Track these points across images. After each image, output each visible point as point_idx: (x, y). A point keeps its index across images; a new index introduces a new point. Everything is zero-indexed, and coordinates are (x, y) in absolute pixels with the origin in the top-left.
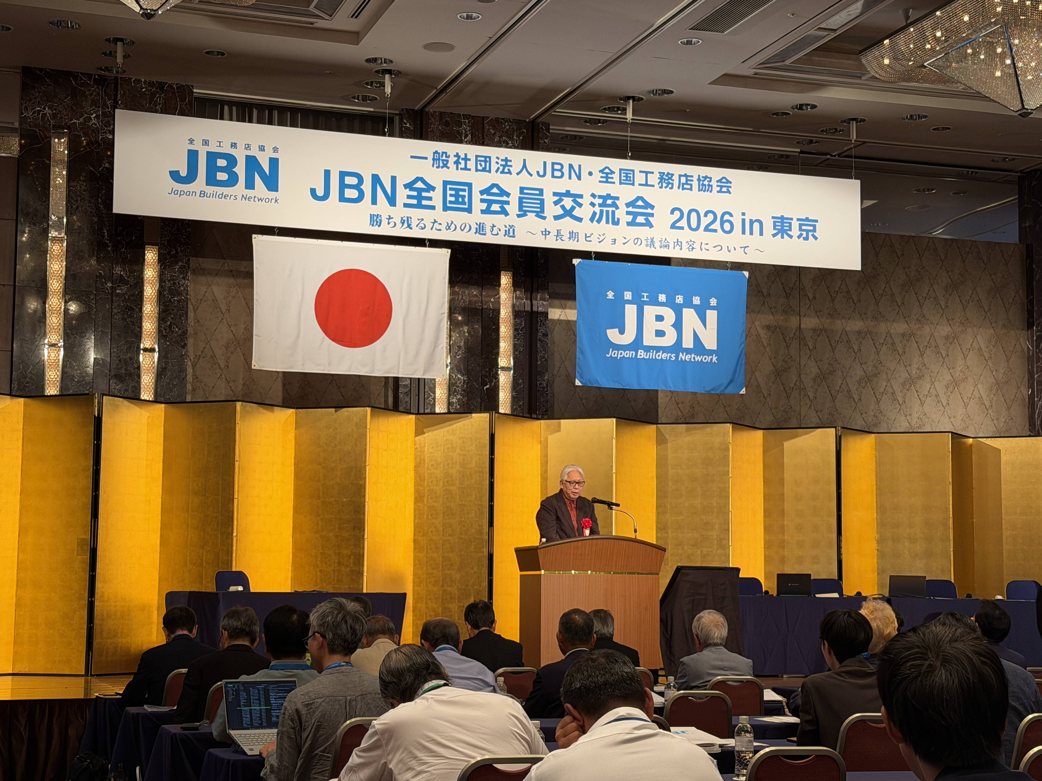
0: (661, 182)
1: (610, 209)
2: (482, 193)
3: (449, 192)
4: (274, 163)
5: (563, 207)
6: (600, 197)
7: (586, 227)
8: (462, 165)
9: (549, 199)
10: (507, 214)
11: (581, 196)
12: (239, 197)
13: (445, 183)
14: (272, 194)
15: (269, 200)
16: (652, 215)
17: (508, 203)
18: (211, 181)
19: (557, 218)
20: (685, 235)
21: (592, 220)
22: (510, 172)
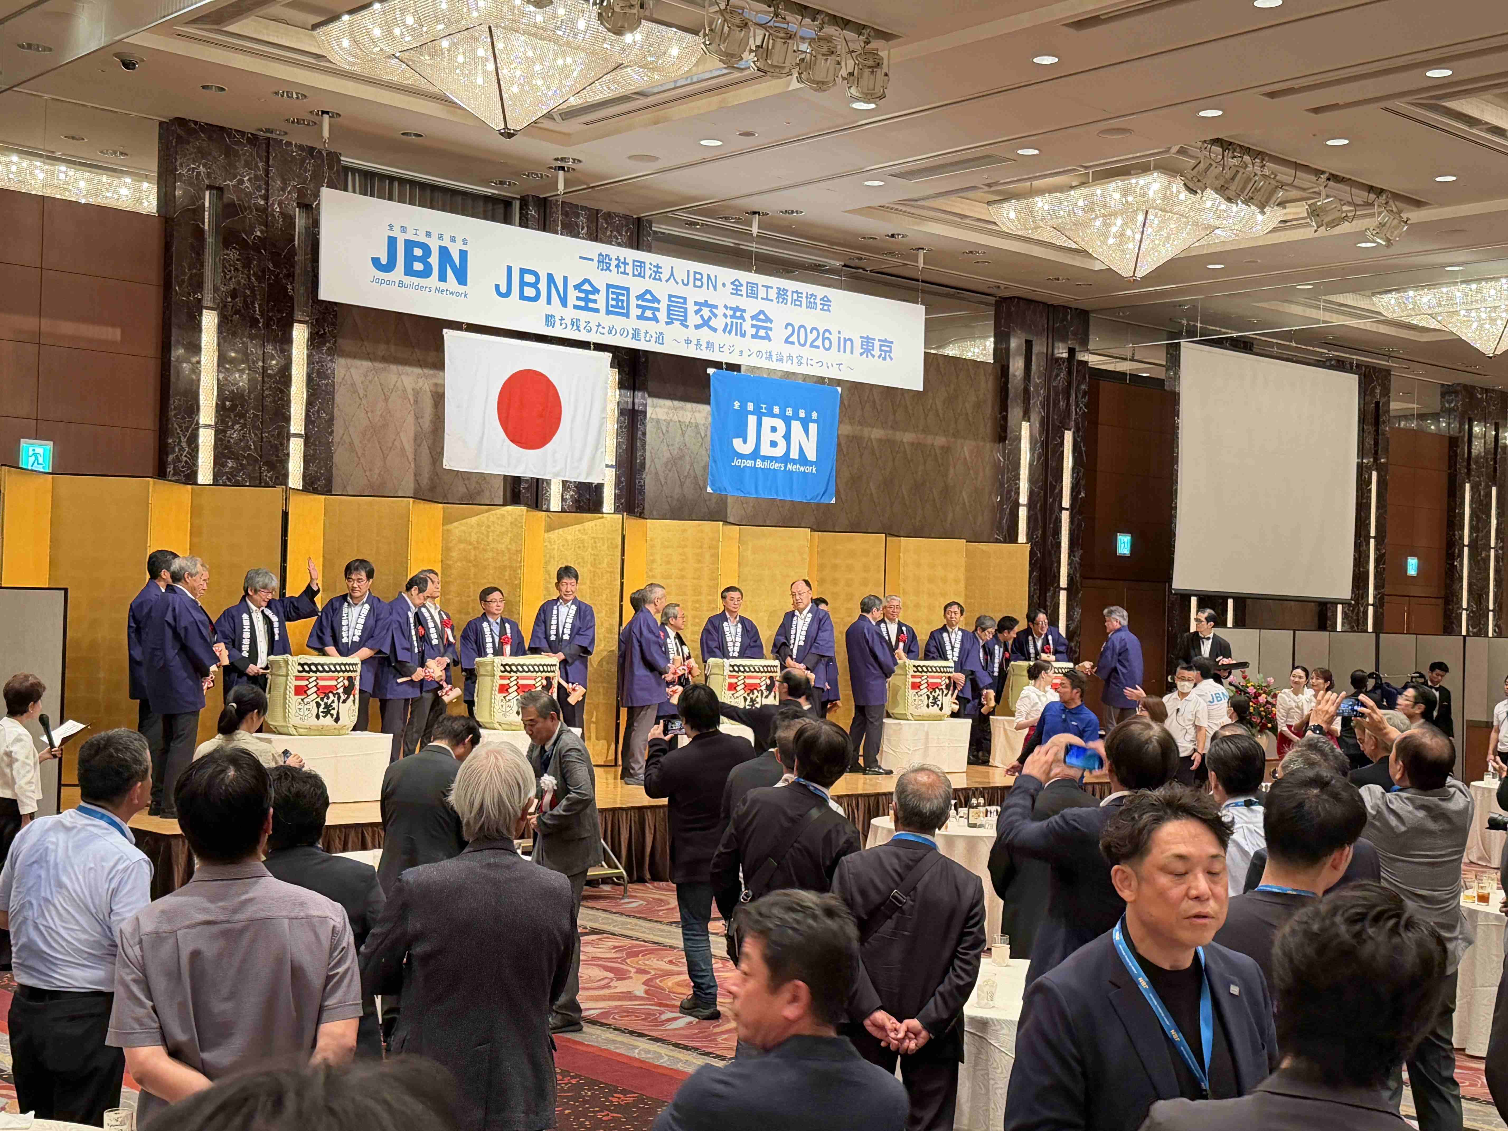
0: (778, 298)
1: (739, 321)
2: (638, 298)
4: (463, 254)
5: (702, 316)
7: (719, 338)
8: (622, 270)
9: (691, 308)
10: (657, 321)
11: (716, 307)
12: (433, 289)
13: (608, 286)
14: (462, 289)
15: (458, 294)
16: (770, 329)
17: (658, 310)
19: (697, 327)
20: (795, 350)
21: (724, 331)
22: (660, 279)
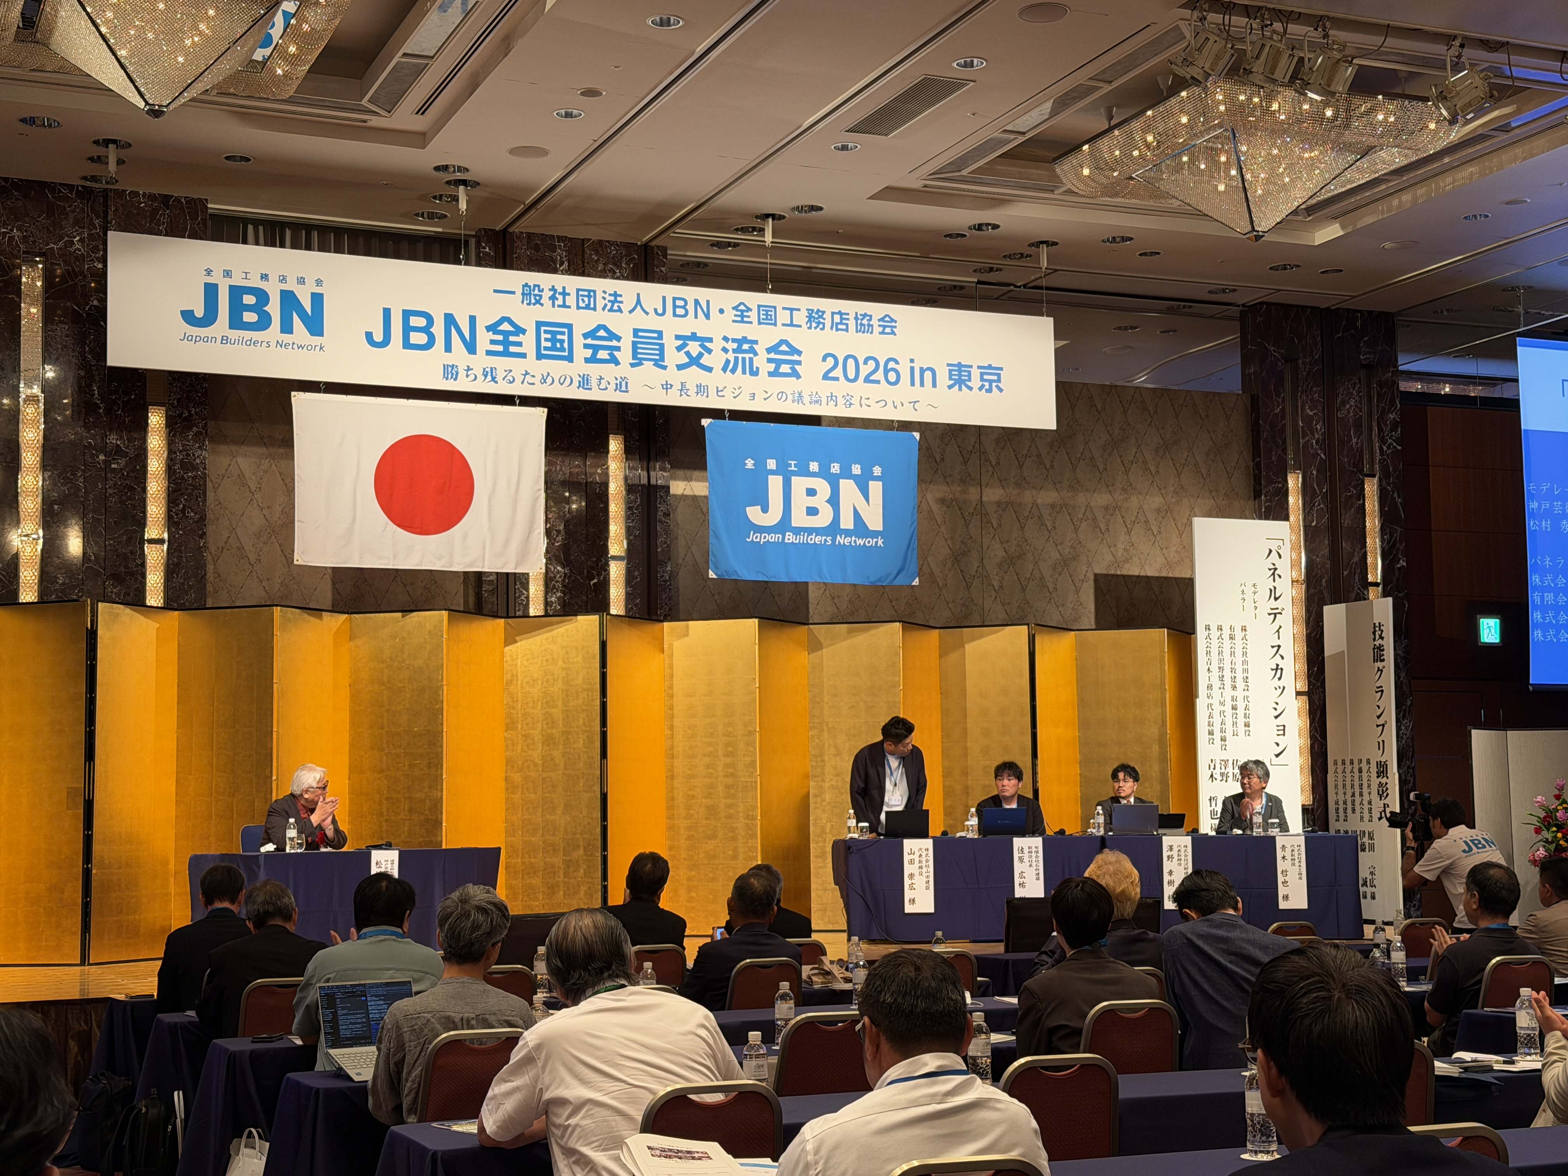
0: (809, 321)
1: (747, 356)
2: (586, 336)
3: (543, 336)
4: (317, 299)
5: (688, 354)
6: (734, 340)
7: (717, 378)
8: (560, 302)
9: (670, 343)
10: (617, 363)
11: (710, 340)
12: (273, 344)
13: (539, 324)
14: (317, 340)
15: (312, 348)
16: (799, 363)
17: (618, 349)
18: (236, 323)
19: (680, 367)
20: (841, 387)
21: (724, 369)
22: (620, 310)
